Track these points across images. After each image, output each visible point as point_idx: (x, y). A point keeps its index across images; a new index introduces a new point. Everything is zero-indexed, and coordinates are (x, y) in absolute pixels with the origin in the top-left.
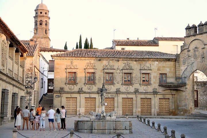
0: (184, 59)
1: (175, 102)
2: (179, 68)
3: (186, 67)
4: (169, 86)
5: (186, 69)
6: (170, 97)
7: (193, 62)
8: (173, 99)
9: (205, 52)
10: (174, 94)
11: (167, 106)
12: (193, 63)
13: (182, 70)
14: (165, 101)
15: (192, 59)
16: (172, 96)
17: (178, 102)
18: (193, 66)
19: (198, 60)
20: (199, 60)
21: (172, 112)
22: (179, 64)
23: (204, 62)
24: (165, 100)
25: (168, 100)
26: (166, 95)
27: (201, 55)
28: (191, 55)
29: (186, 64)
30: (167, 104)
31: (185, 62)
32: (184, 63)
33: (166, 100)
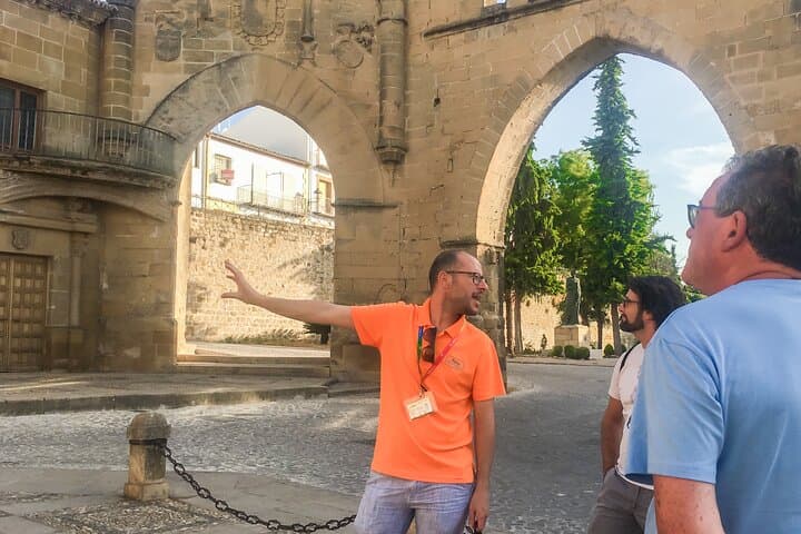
0: (166, 27)
1: (89, 283)
2: (128, 77)
3: (180, 78)
4: (78, 174)
5: (183, 87)
6: (56, 246)
7: (233, 52)
8: (77, 261)
9: (316, 12)
10: (86, 234)
11: (32, 306)
12: (237, 58)
13: (146, 91)
14: (17, 276)
15: (229, 37)
16: (73, 242)
17: (105, 286)
18: (235, 79)
19: (269, 50)
20: (277, 46)
21: (68, 344)
22: (129, 52)
23: (307, 65)
24: (19, 267)
25: (39, 270)
26: (33, 232)
27: (292, 24)
28: (222, 14)
29: (181, 61)
30: (33, 291)
31: (177, 47)
32: (168, 51)
33: (29, 269)
